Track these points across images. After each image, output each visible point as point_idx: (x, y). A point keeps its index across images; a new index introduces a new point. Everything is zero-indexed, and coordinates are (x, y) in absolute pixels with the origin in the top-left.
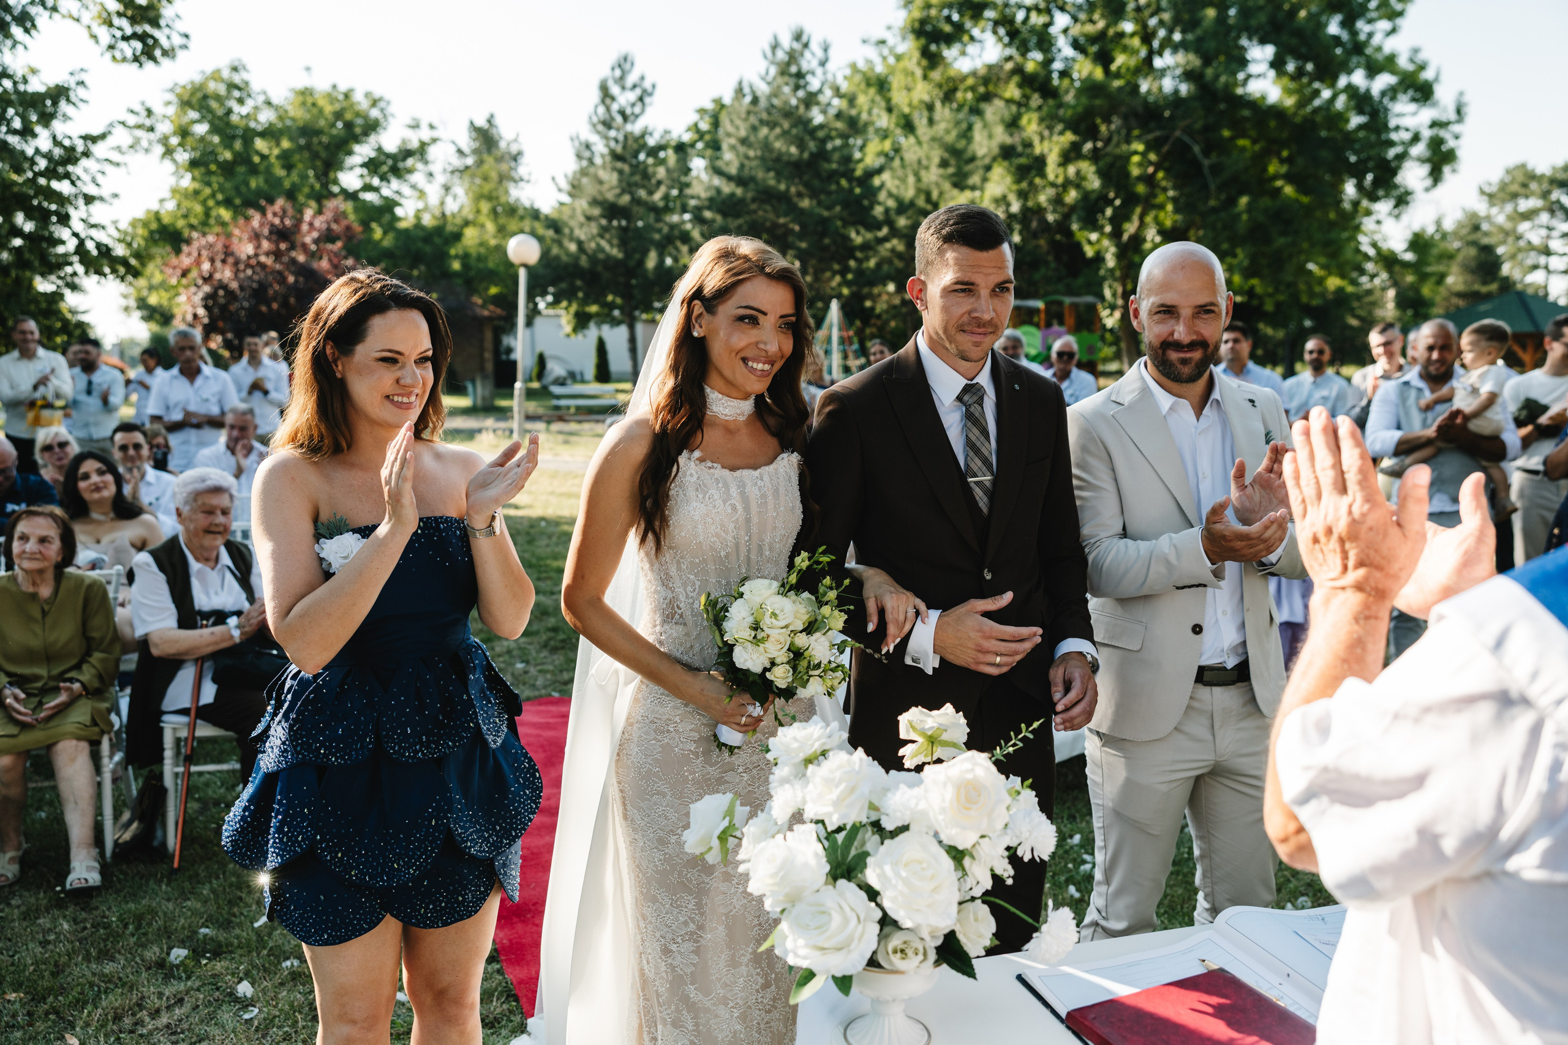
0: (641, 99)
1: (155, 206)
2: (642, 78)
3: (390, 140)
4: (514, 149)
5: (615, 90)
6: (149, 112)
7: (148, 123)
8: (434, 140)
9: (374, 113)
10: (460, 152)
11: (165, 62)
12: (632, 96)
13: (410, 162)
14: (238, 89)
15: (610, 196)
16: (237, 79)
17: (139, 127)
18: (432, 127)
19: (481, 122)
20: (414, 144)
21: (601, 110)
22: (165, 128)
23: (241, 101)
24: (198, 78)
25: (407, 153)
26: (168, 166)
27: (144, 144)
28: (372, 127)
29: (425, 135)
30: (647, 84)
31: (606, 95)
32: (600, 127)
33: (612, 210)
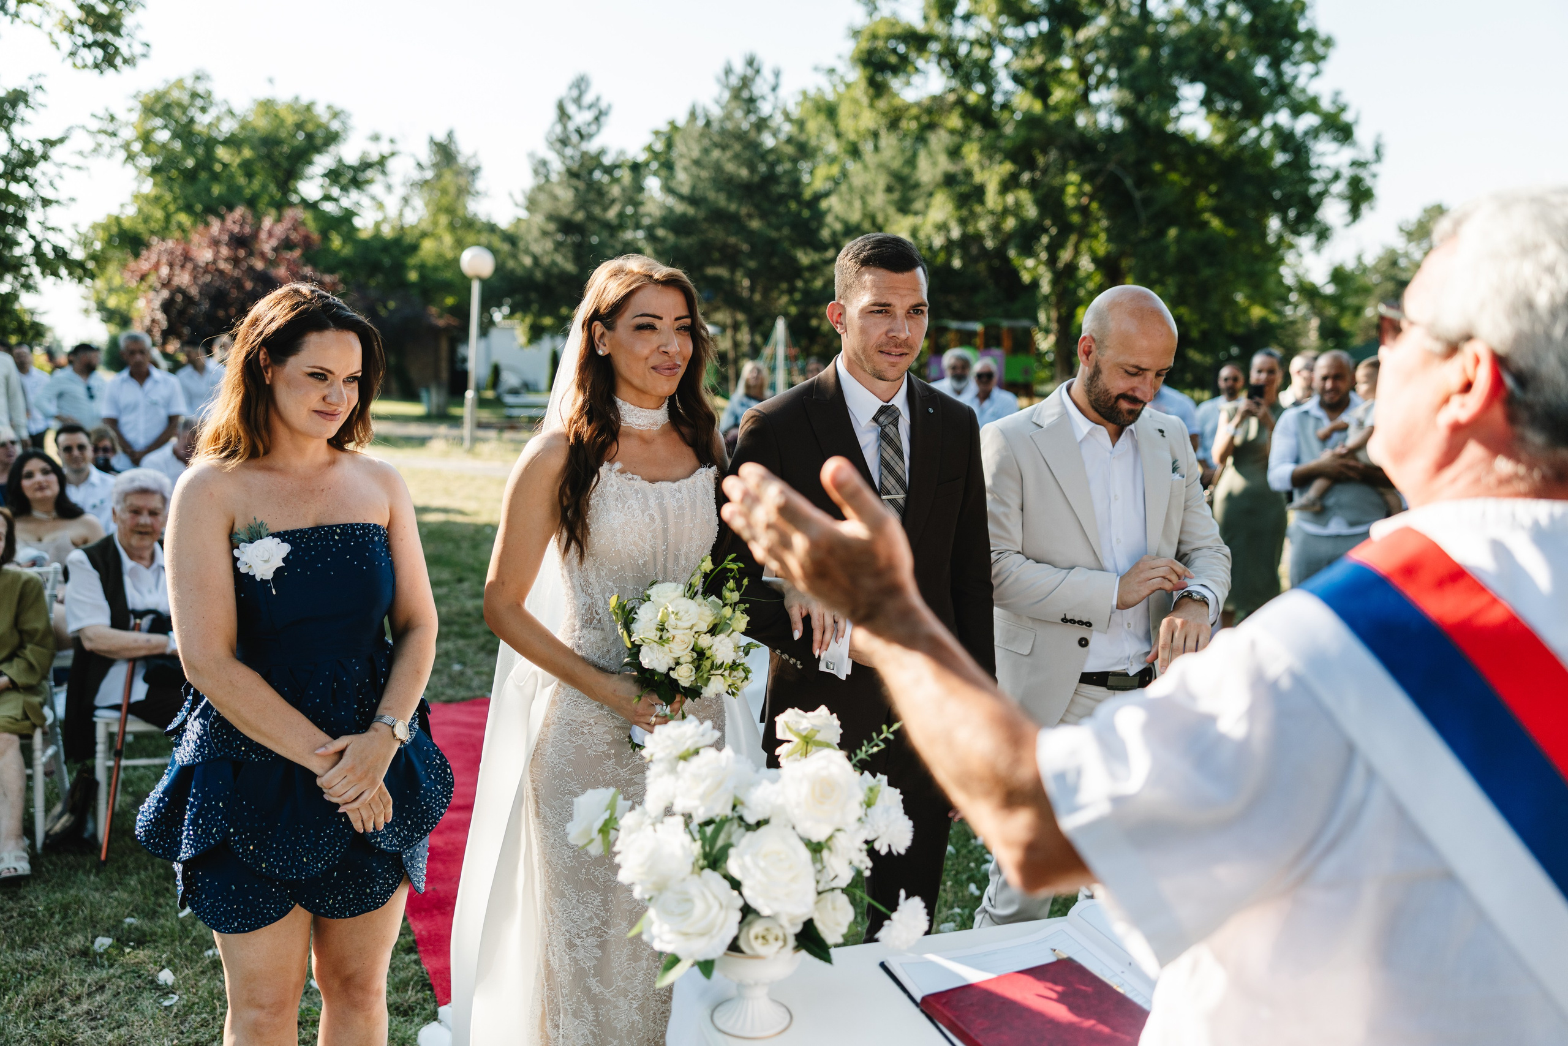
0: (597, 119)
1: (115, 211)
2: (598, 99)
3: (350, 152)
4: (472, 164)
5: (571, 109)
6: (112, 118)
7: (111, 128)
8: (393, 154)
9: (335, 126)
10: (419, 165)
11: (126, 69)
12: (588, 116)
13: (369, 174)
14: (201, 99)
15: (566, 212)
16: (201, 88)
17: (101, 131)
18: (392, 141)
19: (441, 137)
20: (374, 157)
21: (558, 129)
22: (127, 134)
23: (203, 110)
24: (161, 87)
25: (366, 165)
26: (130, 171)
27: (106, 148)
28: (332, 138)
29: (385, 148)
30: (603, 105)
31: (563, 115)
32: (558, 145)
33: (567, 226)
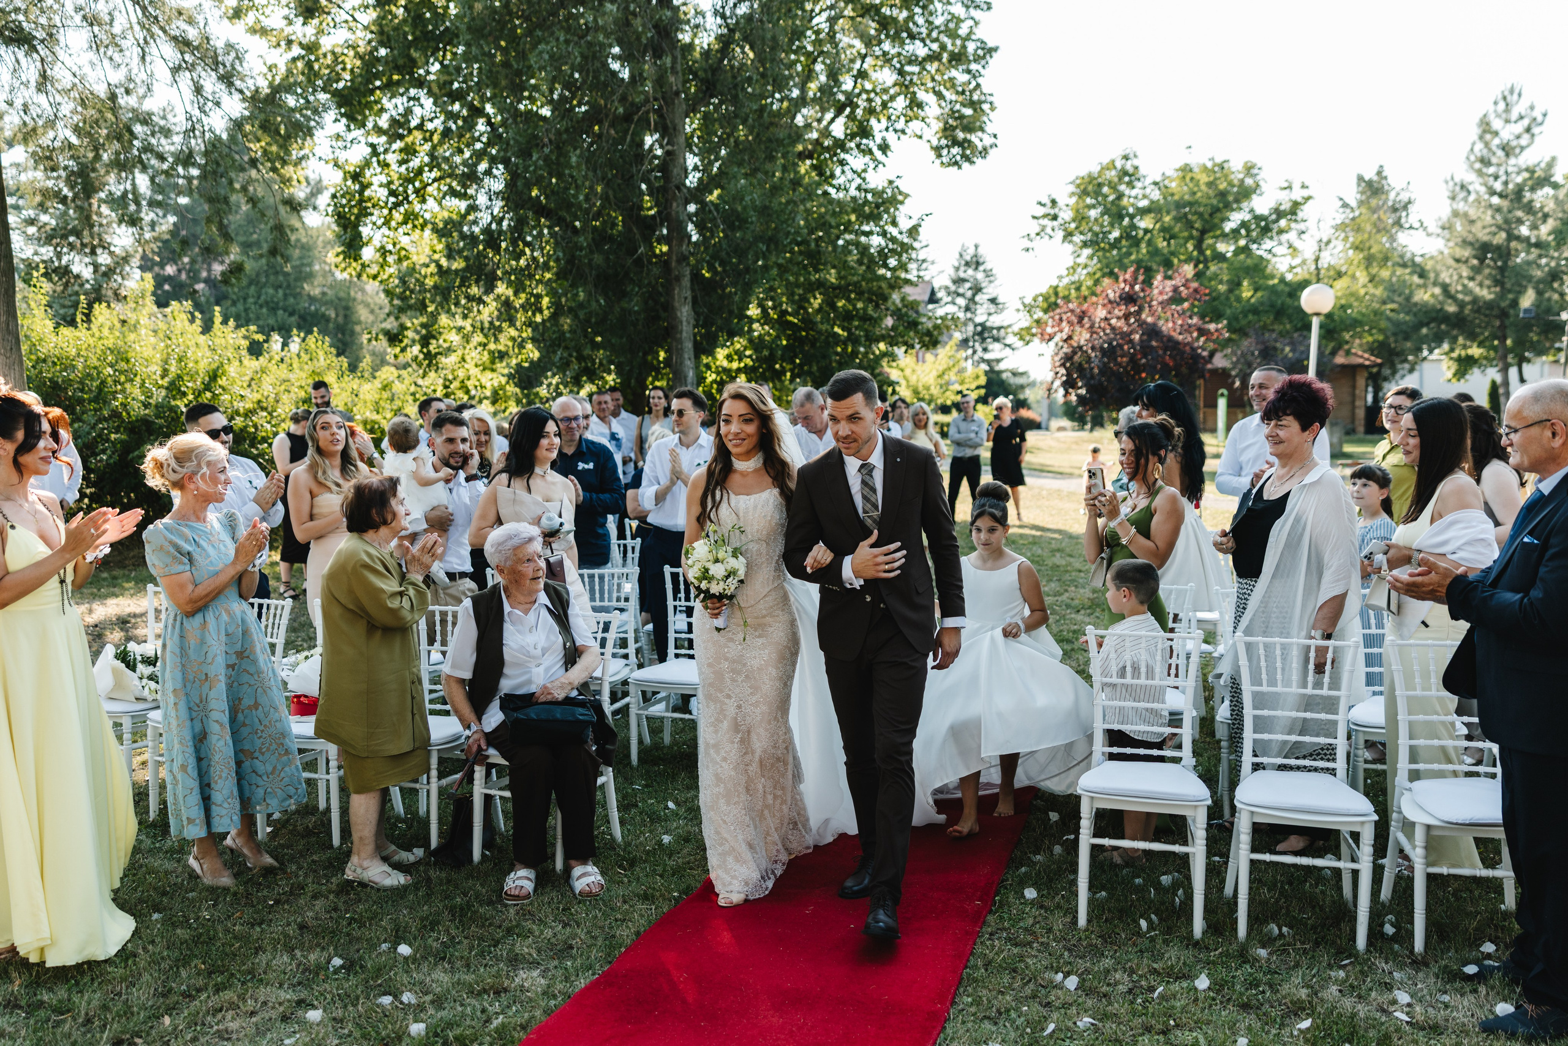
0: (1528, 130)
1: (1055, 283)
2: (1532, 108)
3: (1262, 205)
4: (1404, 197)
5: (1497, 124)
6: (1054, 202)
7: (1052, 212)
8: (1308, 199)
9: (1249, 181)
10: (1345, 205)
12: (1519, 128)
13: (1283, 223)
14: (1129, 176)
15: (1483, 236)
16: (1129, 167)
17: (1045, 216)
18: (1303, 187)
19: (1370, 174)
20: (1286, 206)
21: (1479, 146)
22: (1066, 215)
23: (1130, 185)
24: (1095, 169)
25: (1279, 214)
26: (1069, 248)
27: (1049, 230)
28: (1246, 193)
29: (1297, 194)
30: (1538, 114)
31: (1486, 129)
32: (1478, 165)
33: (1483, 250)
